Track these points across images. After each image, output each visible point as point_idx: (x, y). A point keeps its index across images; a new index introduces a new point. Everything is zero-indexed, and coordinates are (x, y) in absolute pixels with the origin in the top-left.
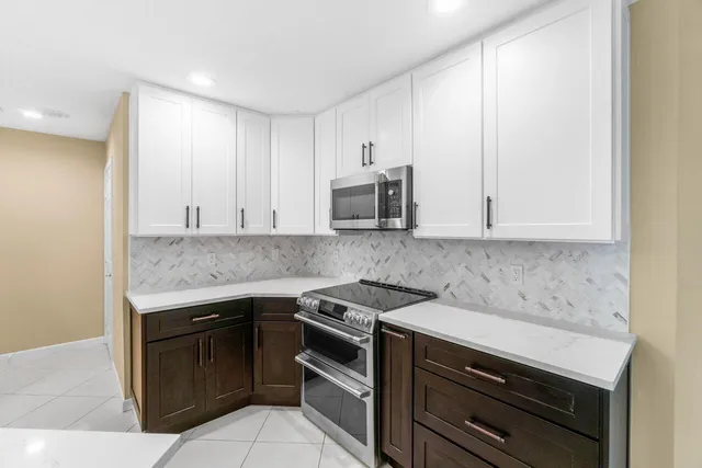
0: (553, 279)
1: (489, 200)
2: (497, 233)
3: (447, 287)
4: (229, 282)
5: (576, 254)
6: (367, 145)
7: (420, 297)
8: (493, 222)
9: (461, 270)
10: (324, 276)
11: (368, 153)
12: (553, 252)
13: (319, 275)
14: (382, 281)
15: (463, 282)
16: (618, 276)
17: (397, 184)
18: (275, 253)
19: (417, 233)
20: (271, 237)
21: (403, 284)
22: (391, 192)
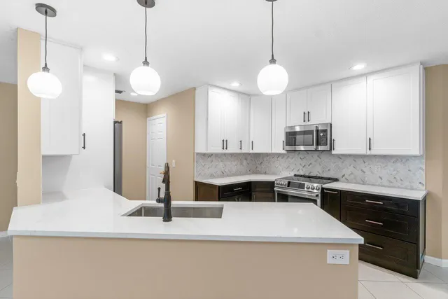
0: (394, 170)
1: (370, 139)
2: (373, 152)
3: (344, 176)
4: (228, 176)
5: (404, 160)
6: (306, 112)
7: (329, 181)
8: (372, 148)
9: (351, 168)
10: (268, 174)
11: (306, 116)
12: (394, 160)
13: (265, 173)
14: (307, 174)
15: (352, 173)
16: (421, 168)
17: (325, 131)
18: (245, 162)
19: (333, 152)
20: (250, 154)
21: (319, 175)
22: (322, 134)
